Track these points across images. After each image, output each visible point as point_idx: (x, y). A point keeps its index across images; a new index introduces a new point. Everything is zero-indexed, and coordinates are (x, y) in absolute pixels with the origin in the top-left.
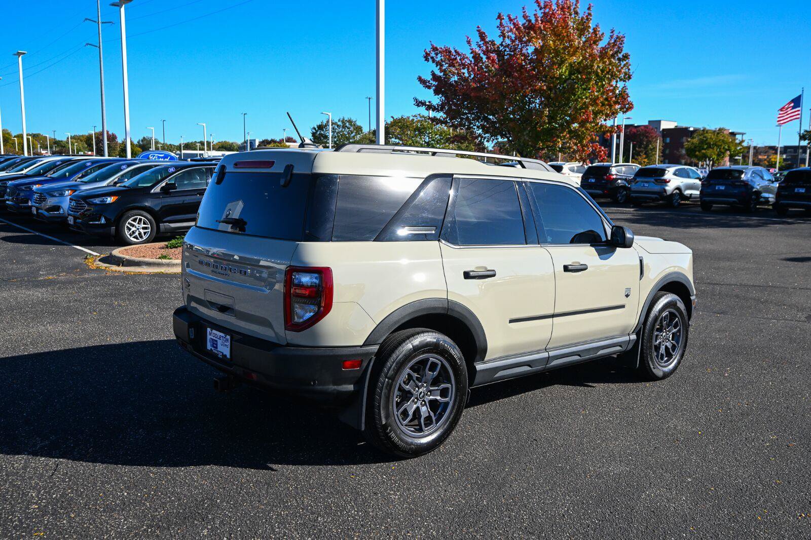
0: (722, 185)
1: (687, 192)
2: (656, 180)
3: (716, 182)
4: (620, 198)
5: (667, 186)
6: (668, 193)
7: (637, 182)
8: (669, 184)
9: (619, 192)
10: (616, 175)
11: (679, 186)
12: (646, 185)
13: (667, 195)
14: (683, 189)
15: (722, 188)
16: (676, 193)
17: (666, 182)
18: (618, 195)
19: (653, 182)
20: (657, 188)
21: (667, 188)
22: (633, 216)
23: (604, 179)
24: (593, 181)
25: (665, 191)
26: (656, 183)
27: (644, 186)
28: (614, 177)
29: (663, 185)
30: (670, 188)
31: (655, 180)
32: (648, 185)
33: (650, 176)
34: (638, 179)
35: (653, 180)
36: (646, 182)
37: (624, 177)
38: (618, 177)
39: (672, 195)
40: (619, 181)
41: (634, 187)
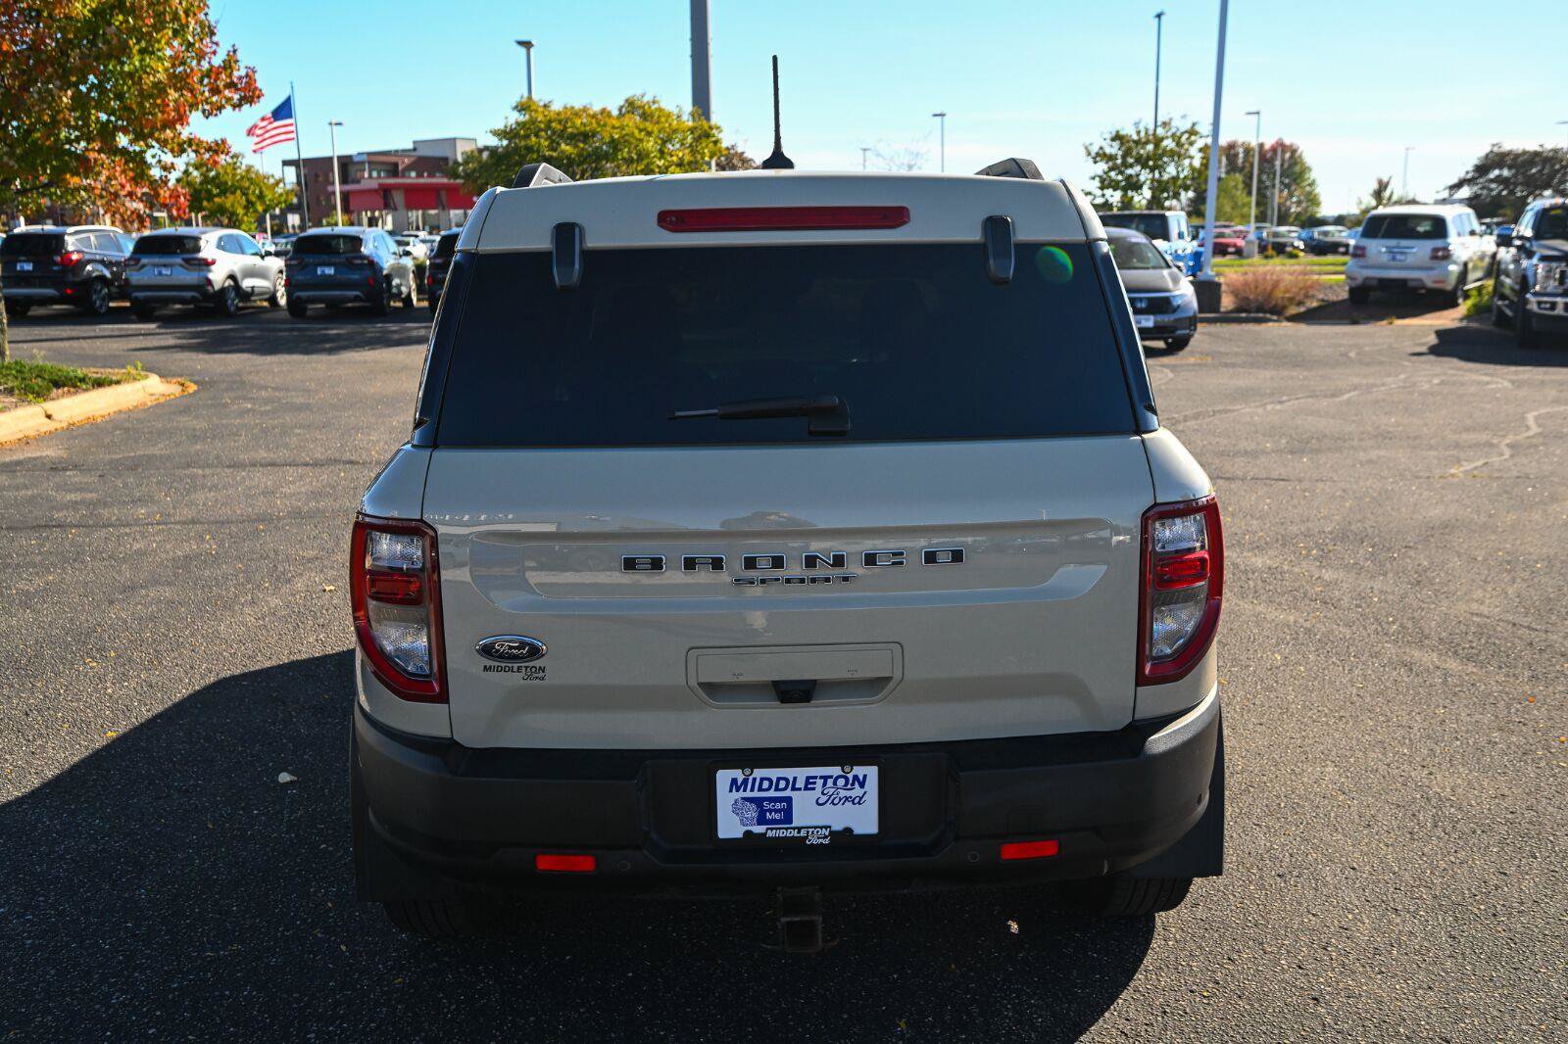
0: (329, 265)
1: (247, 283)
2: (187, 261)
3: (317, 260)
4: (98, 303)
5: (210, 271)
6: (217, 287)
7: (143, 266)
8: (213, 267)
9: (95, 291)
10: (78, 252)
11: (232, 271)
12: (166, 271)
13: (216, 292)
14: (239, 277)
15: (330, 271)
16: (230, 286)
17: (207, 264)
18: (94, 297)
19: (182, 266)
20: (190, 277)
21: (211, 276)
22: (179, 338)
23: (56, 264)
24: (28, 267)
25: (209, 282)
26: (190, 267)
27: (160, 273)
28: (75, 257)
29: (202, 270)
30: (218, 276)
31: (184, 259)
32: (169, 272)
33: (173, 253)
34: (144, 261)
35: (178, 260)
36: (165, 266)
37: (98, 257)
38: (87, 257)
39: (223, 290)
40: (89, 268)
41: (136, 277)
